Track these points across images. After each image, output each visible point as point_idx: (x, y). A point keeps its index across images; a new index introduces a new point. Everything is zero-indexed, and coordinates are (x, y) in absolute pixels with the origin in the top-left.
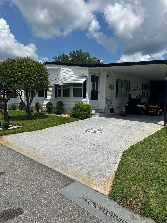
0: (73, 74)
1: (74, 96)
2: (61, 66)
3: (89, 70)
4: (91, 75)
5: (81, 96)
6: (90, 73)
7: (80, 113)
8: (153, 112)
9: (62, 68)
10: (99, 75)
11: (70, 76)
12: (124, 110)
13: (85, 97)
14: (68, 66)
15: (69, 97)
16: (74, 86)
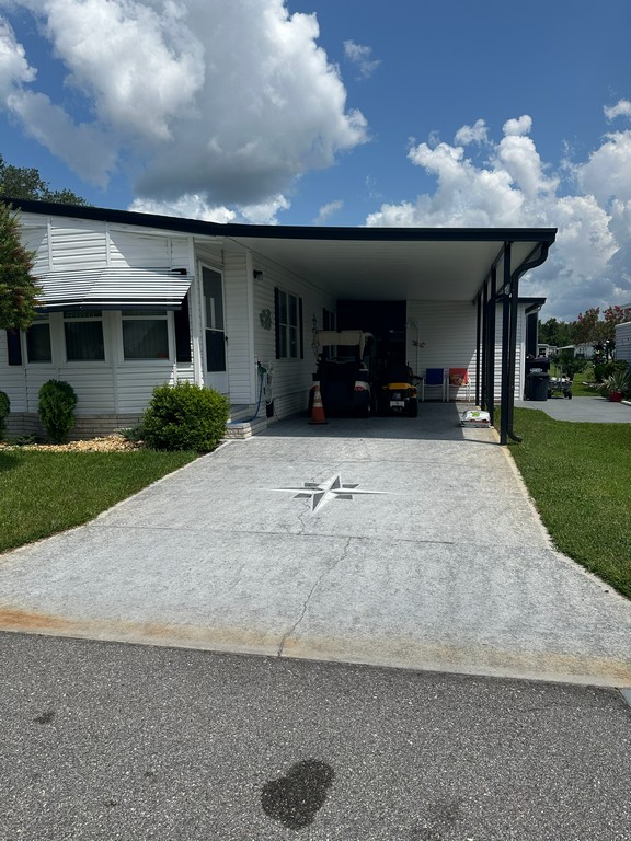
0: (120, 256)
1: (128, 356)
2: (48, 218)
3: (196, 246)
4: (201, 264)
5: (166, 356)
6: (198, 259)
7: (193, 428)
8: (402, 404)
9: (49, 225)
10: (222, 268)
11: (102, 265)
12: (318, 405)
13: (184, 356)
14: (86, 221)
15: (101, 357)
16: (126, 310)
